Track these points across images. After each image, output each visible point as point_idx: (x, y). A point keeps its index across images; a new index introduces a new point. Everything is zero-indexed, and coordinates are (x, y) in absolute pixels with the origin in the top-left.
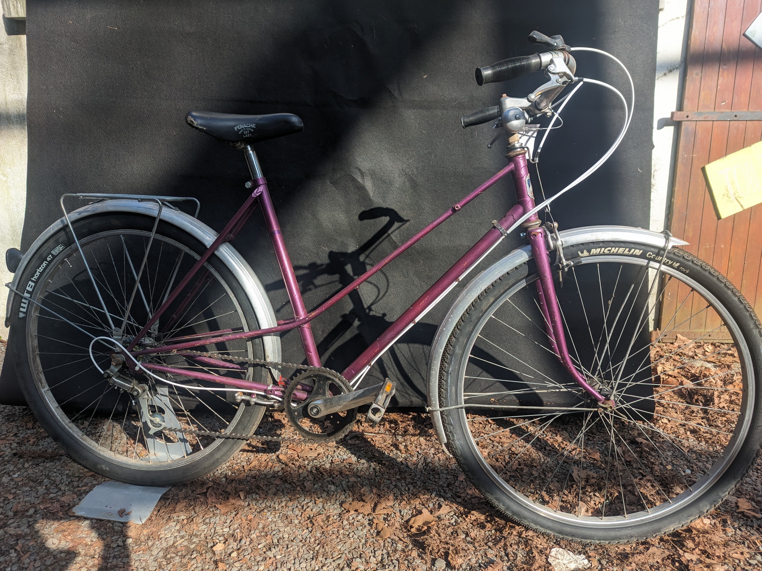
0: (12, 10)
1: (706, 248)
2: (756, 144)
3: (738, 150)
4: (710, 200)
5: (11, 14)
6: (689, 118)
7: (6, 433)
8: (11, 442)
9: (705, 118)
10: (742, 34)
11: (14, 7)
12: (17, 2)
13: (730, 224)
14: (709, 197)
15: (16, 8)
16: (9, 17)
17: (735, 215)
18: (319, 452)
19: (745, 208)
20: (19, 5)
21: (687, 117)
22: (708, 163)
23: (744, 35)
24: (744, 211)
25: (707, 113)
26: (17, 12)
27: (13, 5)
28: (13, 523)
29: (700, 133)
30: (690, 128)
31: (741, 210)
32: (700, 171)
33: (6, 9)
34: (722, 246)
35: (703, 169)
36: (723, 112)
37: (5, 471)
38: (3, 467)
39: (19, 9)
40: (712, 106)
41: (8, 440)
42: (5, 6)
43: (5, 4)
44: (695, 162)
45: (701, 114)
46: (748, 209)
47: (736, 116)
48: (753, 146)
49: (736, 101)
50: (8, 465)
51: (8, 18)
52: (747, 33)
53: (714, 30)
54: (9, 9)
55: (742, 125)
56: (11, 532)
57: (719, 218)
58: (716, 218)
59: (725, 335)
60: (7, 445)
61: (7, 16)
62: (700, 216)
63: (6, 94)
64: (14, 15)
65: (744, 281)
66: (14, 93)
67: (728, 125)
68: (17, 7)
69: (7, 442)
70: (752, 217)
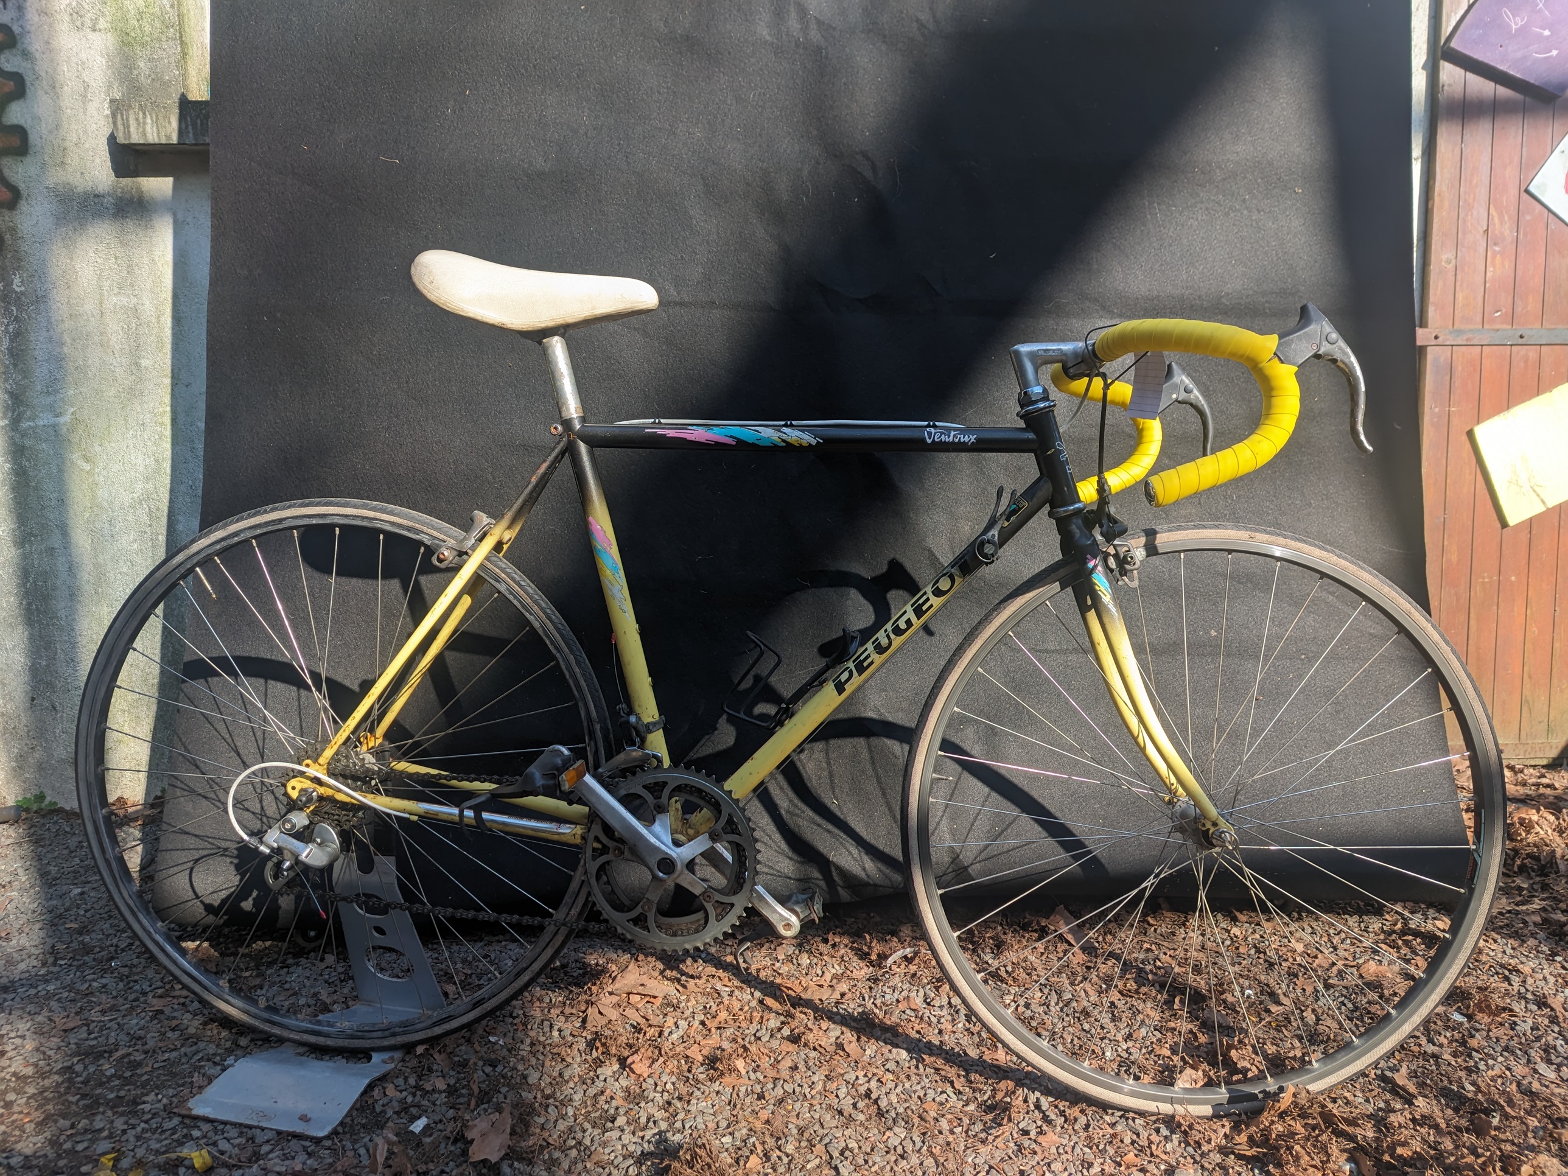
0: (132, 129)
1: (1483, 583)
2: (1560, 387)
3: (1530, 399)
4: (1486, 492)
5: (130, 137)
6: (1440, 341)
7: (159, 984)
8: (182, 1000)
9: (1467, 340)
10: (1523, 189)
11: (139, 124)
12: (144, 114)
13: (1524, 536)
14: (1484, 486)
15: (141, 125)
16: (126, 142)
17: (1531, 519)
18: (842, 990)
19: (1550, 506)
20: (149, 121)
21: (1436, 337)
22: (1478, 423)
23: (1527, 191)
24: (1549, 512)
25: (1471, 330)
26: (144, 134)
27: (137, 120)
28: (271, 1151)
29: (1460, 368)
30: (1442, 359)
31: (1543, 509)
32: (1465, 438)
33: (120, 127)
34: (1513, 578)
35: (1470, 434)
36: (1498, 330)
37: (201, 1055)
38: (194, 1048)
39: (148, 128)
40: (1479, 318)
41: (174, 997)
42: (119, 122)
43: (119, 116)
44: (1455, 421)
45: (1460, 332)
46: (1554, 507)
47: (1521, 337)
48: (1555, 391)
49: (1519, 309)
50: (202, 1045)
51: (123, 145)
52: (1532, 188)
53: (1474, 182)
54: (127, 127)
55: (1532, 353)
56: (277, 1169)
57: (1504, 524)
58: (1499, 526)
59: (1529, 750)
60: (176, 1007)
61: (121, 139)
62: (1470, 523)
63: (102, 295)
64: (136, 138)
65: (1557, 645)
66: (119, 293)
67: (1508, 353)
68: (145, 123)
69: (175, 1001)
70: (1562, 522)
